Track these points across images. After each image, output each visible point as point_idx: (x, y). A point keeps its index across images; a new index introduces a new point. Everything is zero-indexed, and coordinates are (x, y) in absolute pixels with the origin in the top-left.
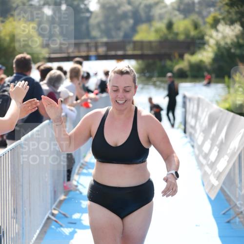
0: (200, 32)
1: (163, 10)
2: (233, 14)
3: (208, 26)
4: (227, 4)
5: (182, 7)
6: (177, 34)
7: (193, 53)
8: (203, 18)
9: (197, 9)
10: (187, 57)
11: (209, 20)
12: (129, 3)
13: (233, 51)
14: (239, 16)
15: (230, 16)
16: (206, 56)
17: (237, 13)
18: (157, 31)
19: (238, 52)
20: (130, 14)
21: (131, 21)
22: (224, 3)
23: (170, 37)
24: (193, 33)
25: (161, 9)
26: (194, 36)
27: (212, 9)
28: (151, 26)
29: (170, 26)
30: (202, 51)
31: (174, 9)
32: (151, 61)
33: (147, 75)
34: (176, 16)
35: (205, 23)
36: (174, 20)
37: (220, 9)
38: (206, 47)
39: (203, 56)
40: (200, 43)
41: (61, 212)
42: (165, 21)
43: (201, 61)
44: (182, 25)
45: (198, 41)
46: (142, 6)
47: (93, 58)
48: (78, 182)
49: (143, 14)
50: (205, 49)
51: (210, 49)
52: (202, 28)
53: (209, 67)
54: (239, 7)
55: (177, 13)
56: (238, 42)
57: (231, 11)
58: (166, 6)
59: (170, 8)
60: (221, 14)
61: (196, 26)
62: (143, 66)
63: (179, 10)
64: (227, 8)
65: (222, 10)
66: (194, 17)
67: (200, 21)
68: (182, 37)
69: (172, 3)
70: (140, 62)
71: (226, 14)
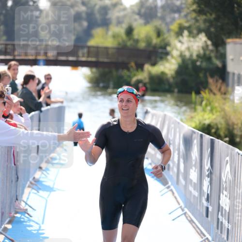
0: (164, 40)
1: (122, 14)
2: (201, 22)
3: (172, 34)
4: (194, 11)
5: (143, 11)
6: (137, 41)
7: (154, 64)
8: (167, 24)
9: (159, 15)
10: (147, 67)
11: (174, 27)
12: (83, 4)
13: (198, 63)
14: (207, 24)
15: (198, 24)
16: (168, 67)
17: (205, 21)
18: (114, 36)
19: (204, 65)
20: (84, 15)
21: (85, 24)
22: (191, 9)
23: (129, 43)
24: (155, 41)
25: (119, 12)
26: (156, 44)
27: (176, 15)
28: (108, 30)
29: (130, 31)
30: (164, 62)
31: (133, 12)
32: (107, 70)
33: (101, 85)
34: (136, 20)
35: (169, 30)
36: (135, 25)
37: (186, 16)
38: (169, 57)
39: (165, 67)
40: (162, 53)
41: (8, 236)
42: (125, 26)
43: (163, 73)
44: (144, 31)
45: (160, 51)
46: (97, 7)
47: (42, 63)
48: (26, 204)
49: (98, 16)
50: (167, 60)
51: (173, 61)
52: (166, 36)
53: (171, 80)
54: (208, 15)
55: (137, 17)
56: (205, 54)
57: (198, 18)
58: (125, 9)
59: (129, 11)
60: (187, 21)
61: (159, 34)
62: (97, 75)
63: (139, 14)
64: (194, 15)
65: (189, 18)
66: (157, 23)
67: (164, 28)
68: (142, 45)
69: (132, 6)
70: (94, 70)
71: (193, 21)
